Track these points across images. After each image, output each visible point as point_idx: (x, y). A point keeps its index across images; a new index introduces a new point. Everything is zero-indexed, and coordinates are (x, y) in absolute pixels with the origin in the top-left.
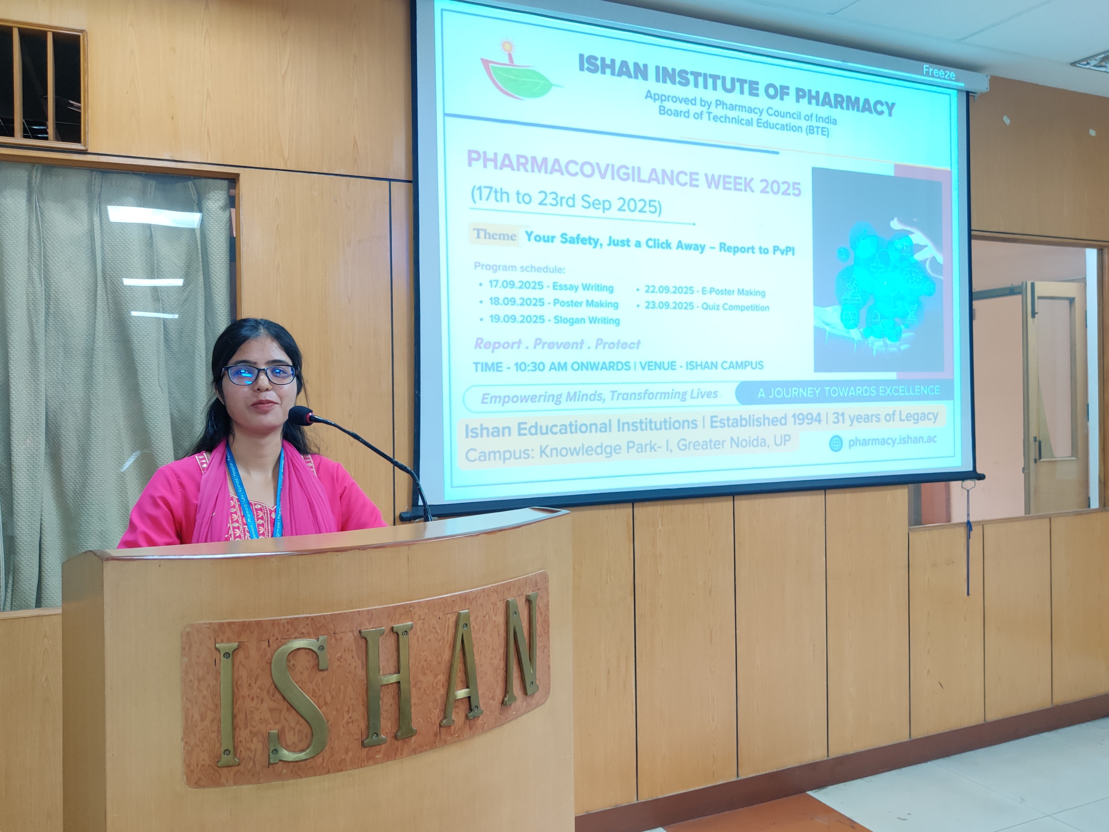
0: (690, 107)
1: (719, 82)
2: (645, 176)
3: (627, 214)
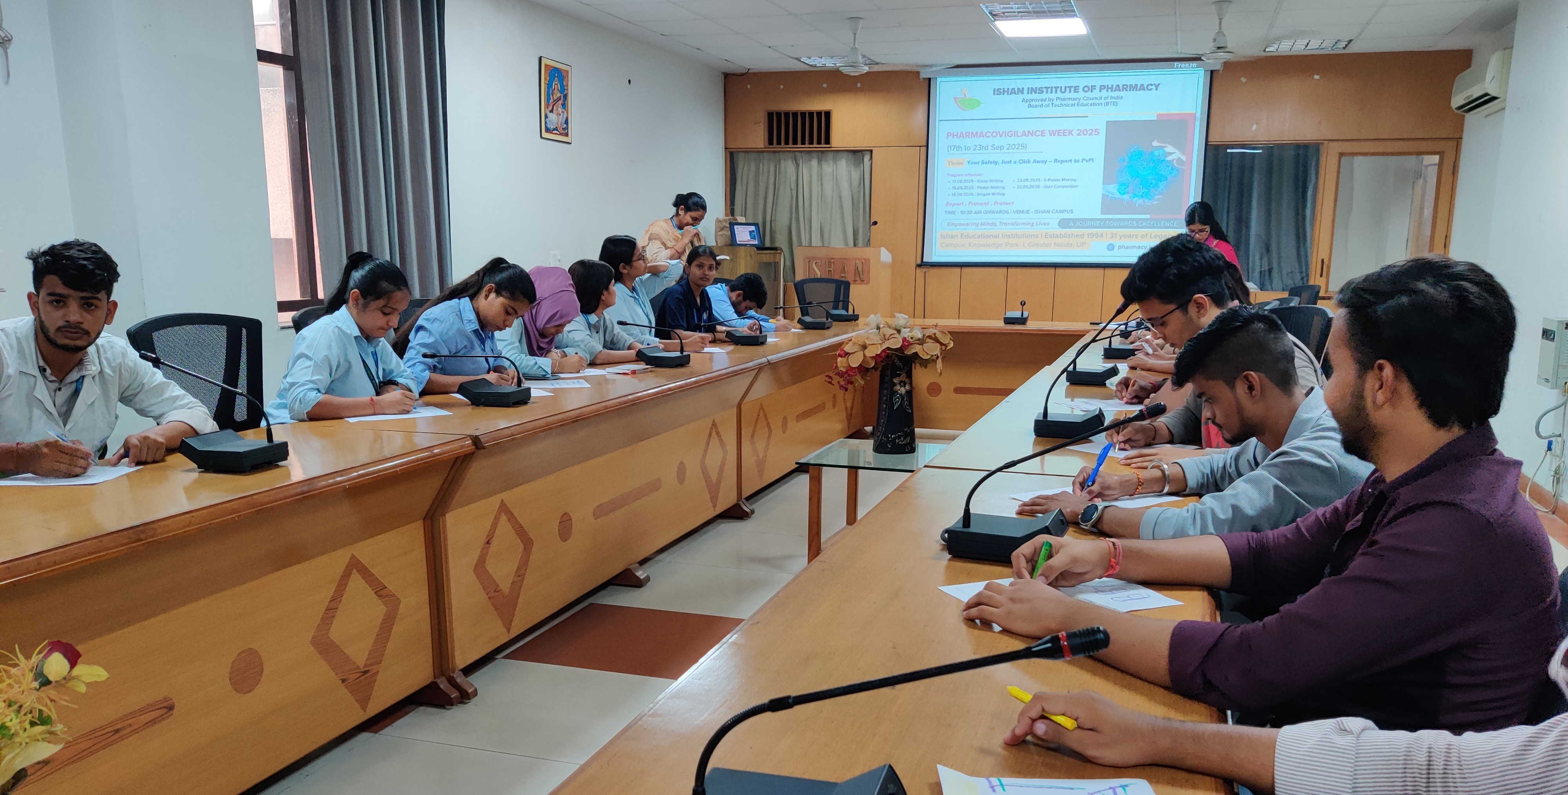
0: (1043, 102)
1: (1059, 89)
2: (1020, 134)
3: (1011, 151)
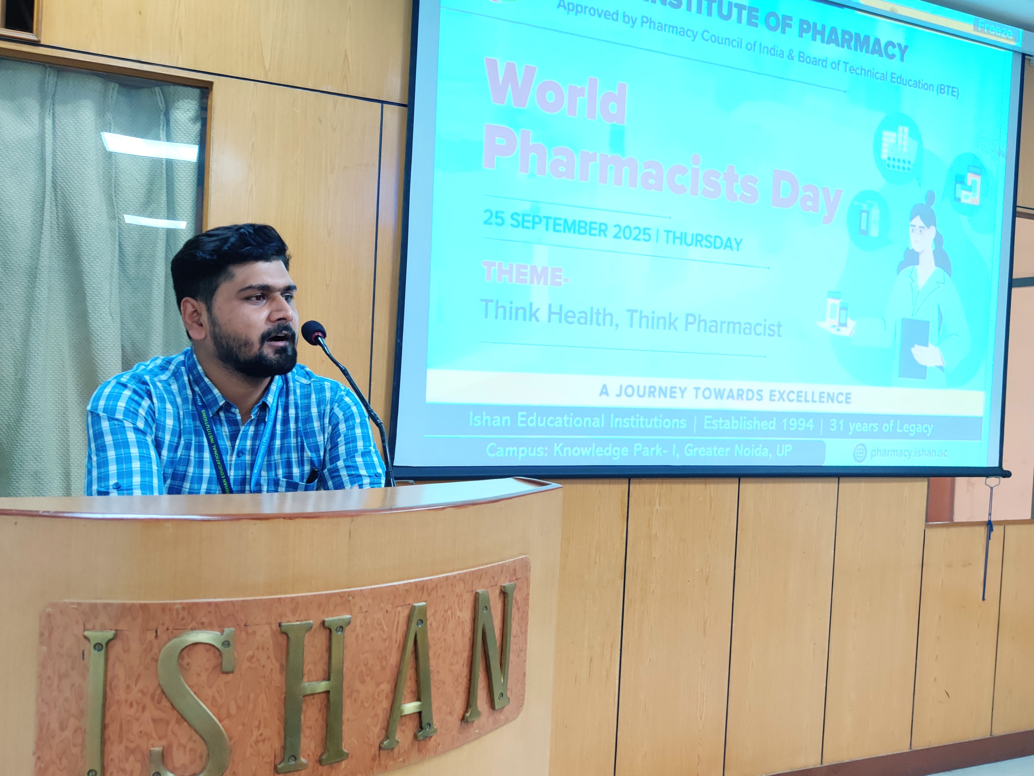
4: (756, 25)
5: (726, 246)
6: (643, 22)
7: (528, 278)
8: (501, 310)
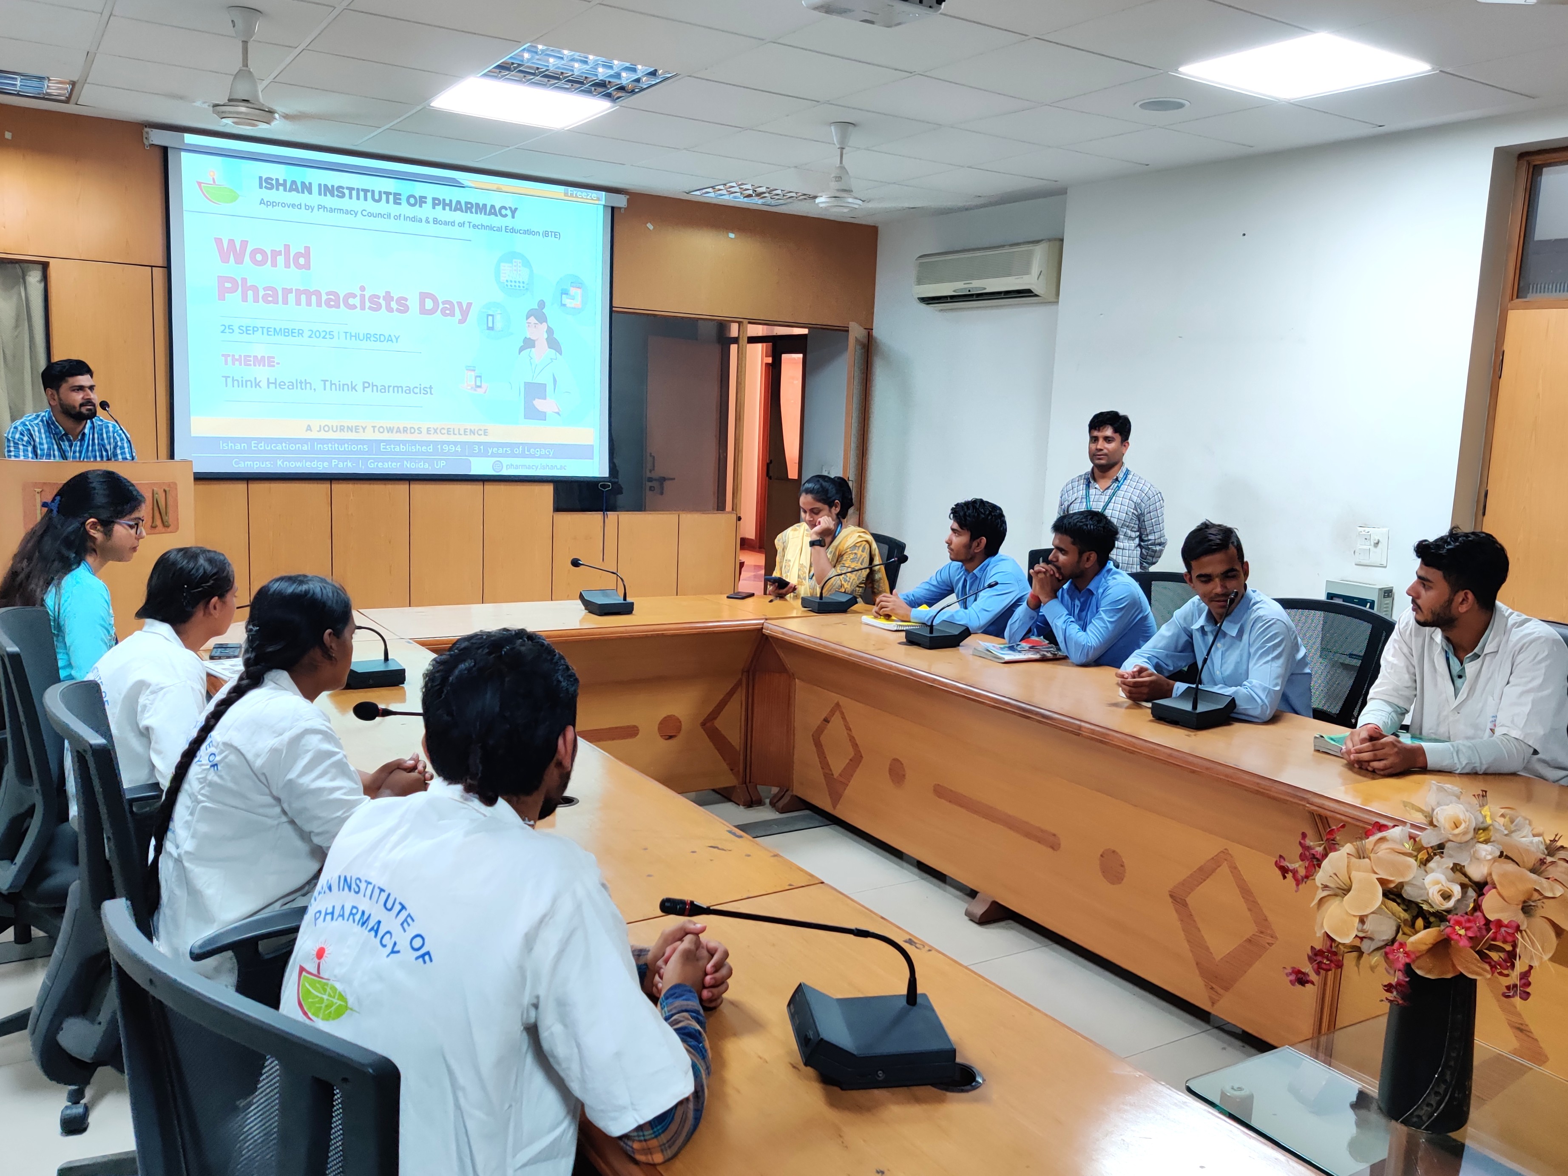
4: (400, 204)
5: (388, 340)
6: (319, 208)
7: (252, 363)
8: (236, 383)
